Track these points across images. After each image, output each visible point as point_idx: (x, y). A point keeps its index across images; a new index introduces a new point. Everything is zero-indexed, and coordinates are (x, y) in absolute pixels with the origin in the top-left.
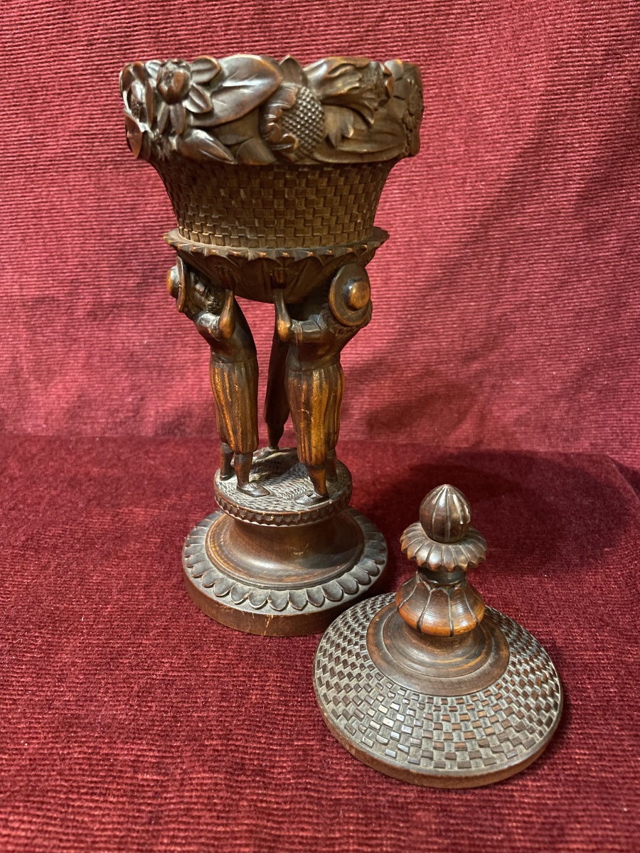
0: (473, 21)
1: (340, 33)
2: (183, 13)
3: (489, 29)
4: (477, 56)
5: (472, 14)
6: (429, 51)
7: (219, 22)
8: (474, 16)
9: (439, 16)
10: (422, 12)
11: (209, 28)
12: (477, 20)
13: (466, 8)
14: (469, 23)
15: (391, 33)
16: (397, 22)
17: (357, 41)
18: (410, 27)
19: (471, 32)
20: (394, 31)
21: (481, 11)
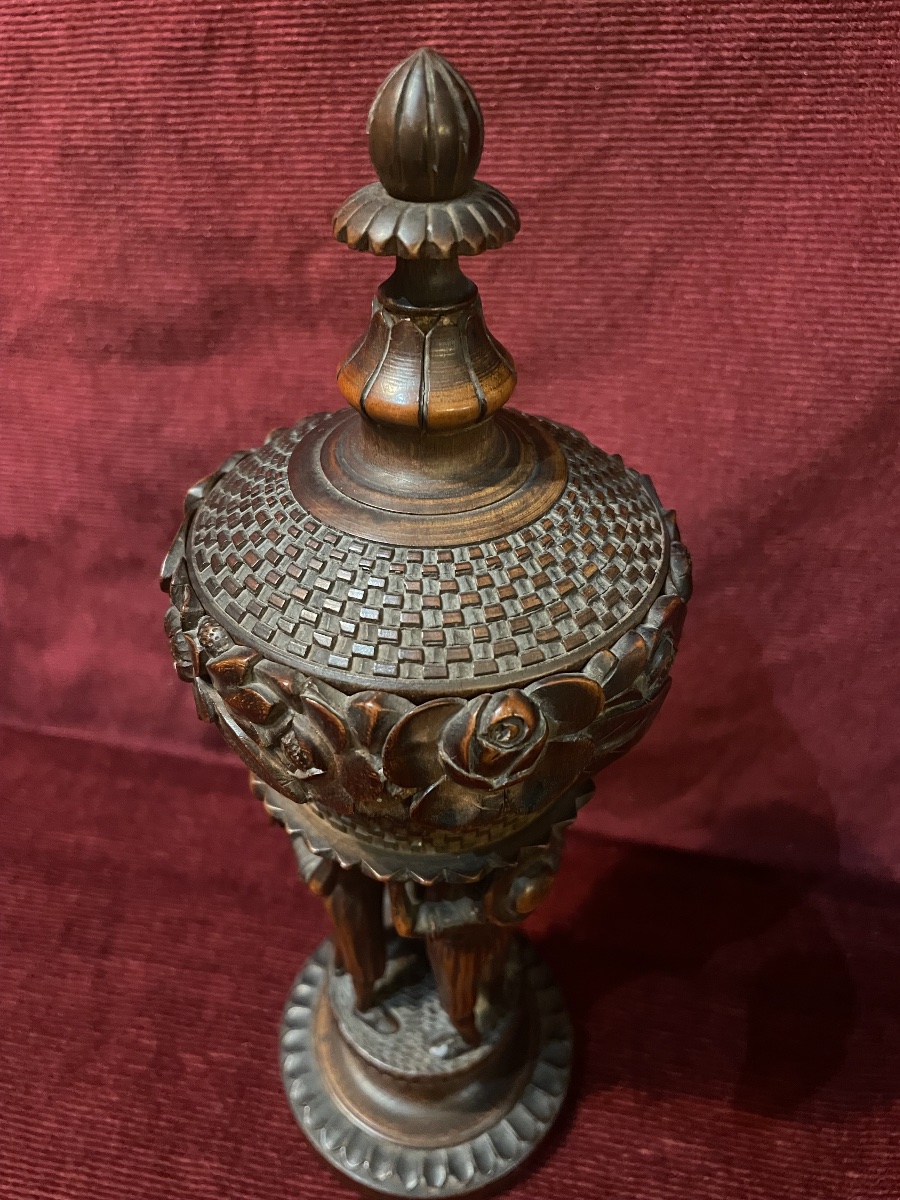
0: (787, 174)
1: (523, 174)
2: (229, 114)
3: (818, 195)
4: (785, 244)
5: (786, 160)
6: (693, 223)
7: (295, 137)
8: (790, 165)
9: (720, 156)
10: (687, 147)
11: (277, 145)
12: (795, 173)
13: (778, 148)
14: (780, 178)
15: (623, 182)
16: (637, 161)
17: (554, 191)
18: (660, 174)
19: (782, 195)
20: (629, 177)
21: (806, 157)
